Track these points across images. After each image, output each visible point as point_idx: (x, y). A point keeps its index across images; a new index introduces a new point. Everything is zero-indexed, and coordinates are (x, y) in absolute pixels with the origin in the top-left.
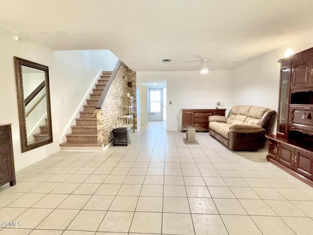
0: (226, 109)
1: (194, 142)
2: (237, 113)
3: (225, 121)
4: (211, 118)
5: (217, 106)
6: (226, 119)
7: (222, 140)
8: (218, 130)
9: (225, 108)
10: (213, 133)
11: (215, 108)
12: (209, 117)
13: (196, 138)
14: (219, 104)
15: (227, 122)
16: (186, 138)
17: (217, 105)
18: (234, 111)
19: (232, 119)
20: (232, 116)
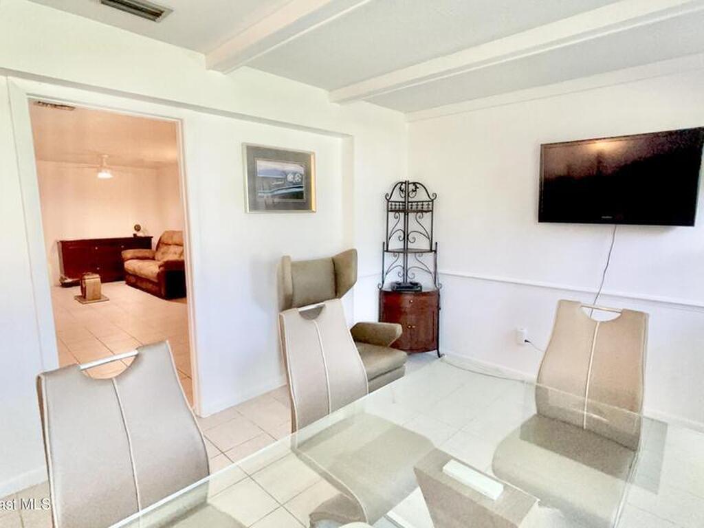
0: (152, 237)
1: (100, 299)
2: (170, 243)
3: (151, 256)
4: (128, 253)
5: (135, 232)
6: (154, 253)
7: (150, 286)
8: (142, 272)
9: (151, 235)
10: (133, 280)
11: (131, 235)
12: (123, 252)
13: (102, 293)
14: (138, 228)
15: (156, 258)
16: (80, 294)
17: (136, 229)
18: (165, 240)
19: (163, 253)
20: (163, 249)
